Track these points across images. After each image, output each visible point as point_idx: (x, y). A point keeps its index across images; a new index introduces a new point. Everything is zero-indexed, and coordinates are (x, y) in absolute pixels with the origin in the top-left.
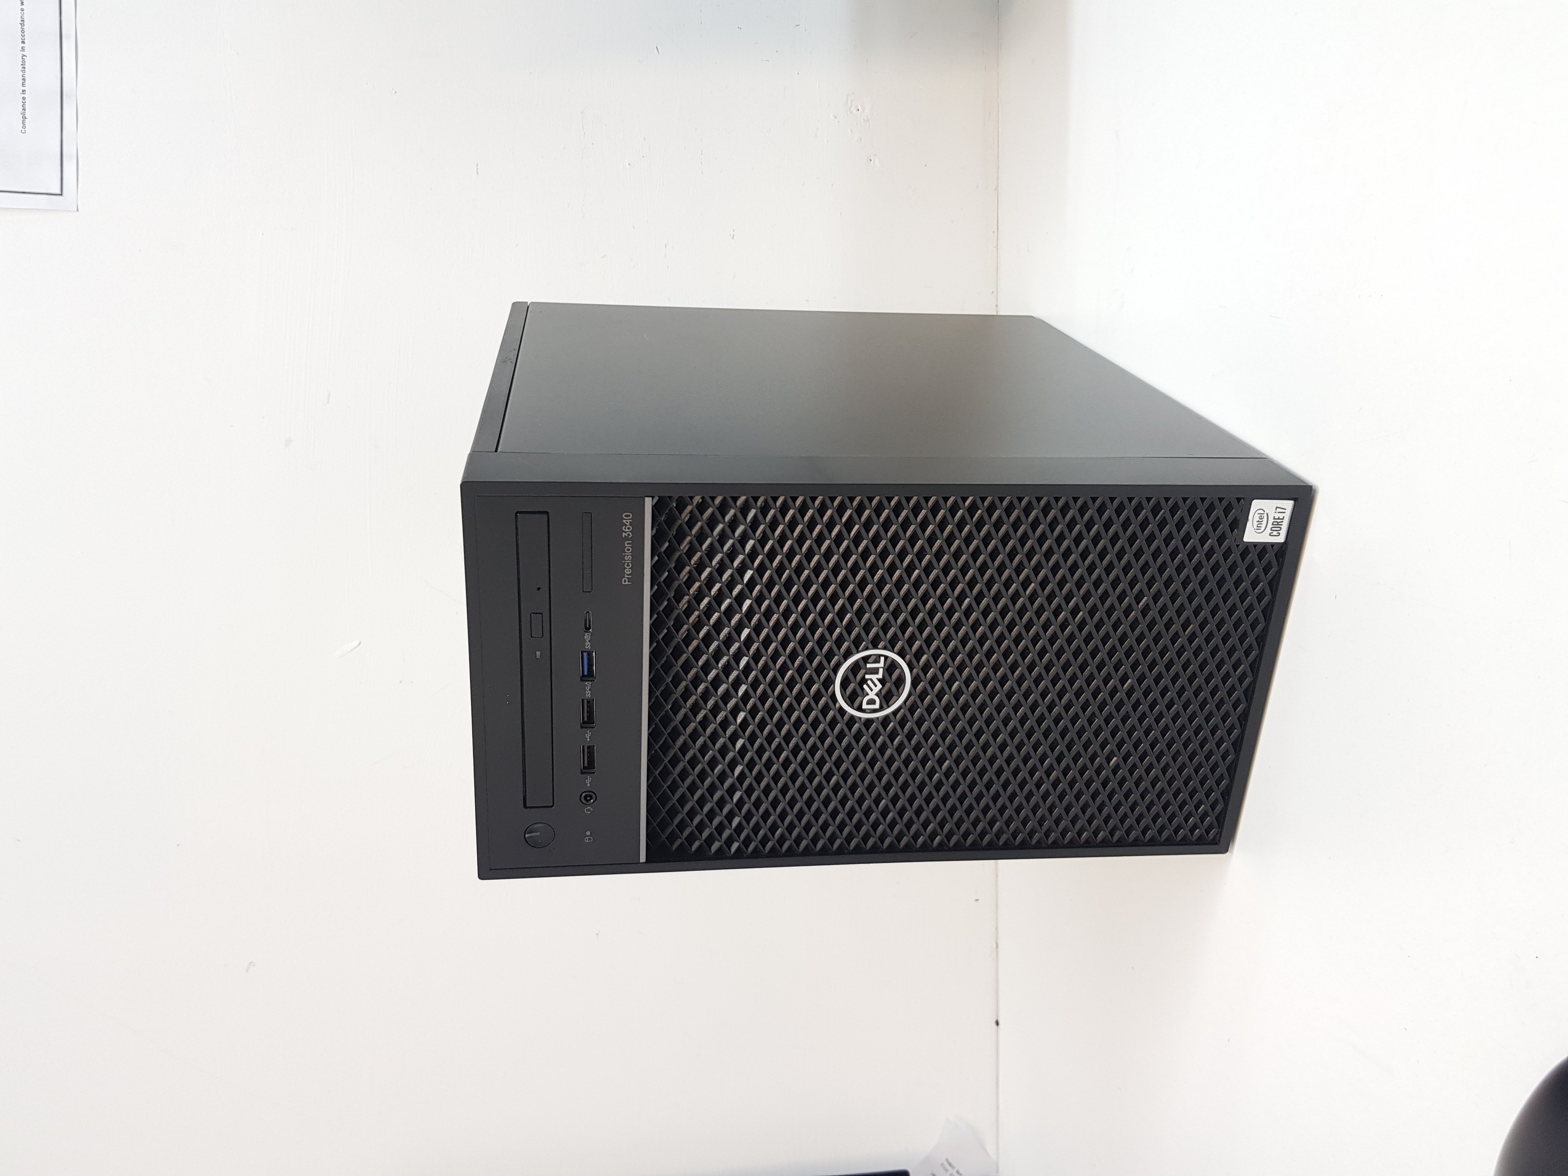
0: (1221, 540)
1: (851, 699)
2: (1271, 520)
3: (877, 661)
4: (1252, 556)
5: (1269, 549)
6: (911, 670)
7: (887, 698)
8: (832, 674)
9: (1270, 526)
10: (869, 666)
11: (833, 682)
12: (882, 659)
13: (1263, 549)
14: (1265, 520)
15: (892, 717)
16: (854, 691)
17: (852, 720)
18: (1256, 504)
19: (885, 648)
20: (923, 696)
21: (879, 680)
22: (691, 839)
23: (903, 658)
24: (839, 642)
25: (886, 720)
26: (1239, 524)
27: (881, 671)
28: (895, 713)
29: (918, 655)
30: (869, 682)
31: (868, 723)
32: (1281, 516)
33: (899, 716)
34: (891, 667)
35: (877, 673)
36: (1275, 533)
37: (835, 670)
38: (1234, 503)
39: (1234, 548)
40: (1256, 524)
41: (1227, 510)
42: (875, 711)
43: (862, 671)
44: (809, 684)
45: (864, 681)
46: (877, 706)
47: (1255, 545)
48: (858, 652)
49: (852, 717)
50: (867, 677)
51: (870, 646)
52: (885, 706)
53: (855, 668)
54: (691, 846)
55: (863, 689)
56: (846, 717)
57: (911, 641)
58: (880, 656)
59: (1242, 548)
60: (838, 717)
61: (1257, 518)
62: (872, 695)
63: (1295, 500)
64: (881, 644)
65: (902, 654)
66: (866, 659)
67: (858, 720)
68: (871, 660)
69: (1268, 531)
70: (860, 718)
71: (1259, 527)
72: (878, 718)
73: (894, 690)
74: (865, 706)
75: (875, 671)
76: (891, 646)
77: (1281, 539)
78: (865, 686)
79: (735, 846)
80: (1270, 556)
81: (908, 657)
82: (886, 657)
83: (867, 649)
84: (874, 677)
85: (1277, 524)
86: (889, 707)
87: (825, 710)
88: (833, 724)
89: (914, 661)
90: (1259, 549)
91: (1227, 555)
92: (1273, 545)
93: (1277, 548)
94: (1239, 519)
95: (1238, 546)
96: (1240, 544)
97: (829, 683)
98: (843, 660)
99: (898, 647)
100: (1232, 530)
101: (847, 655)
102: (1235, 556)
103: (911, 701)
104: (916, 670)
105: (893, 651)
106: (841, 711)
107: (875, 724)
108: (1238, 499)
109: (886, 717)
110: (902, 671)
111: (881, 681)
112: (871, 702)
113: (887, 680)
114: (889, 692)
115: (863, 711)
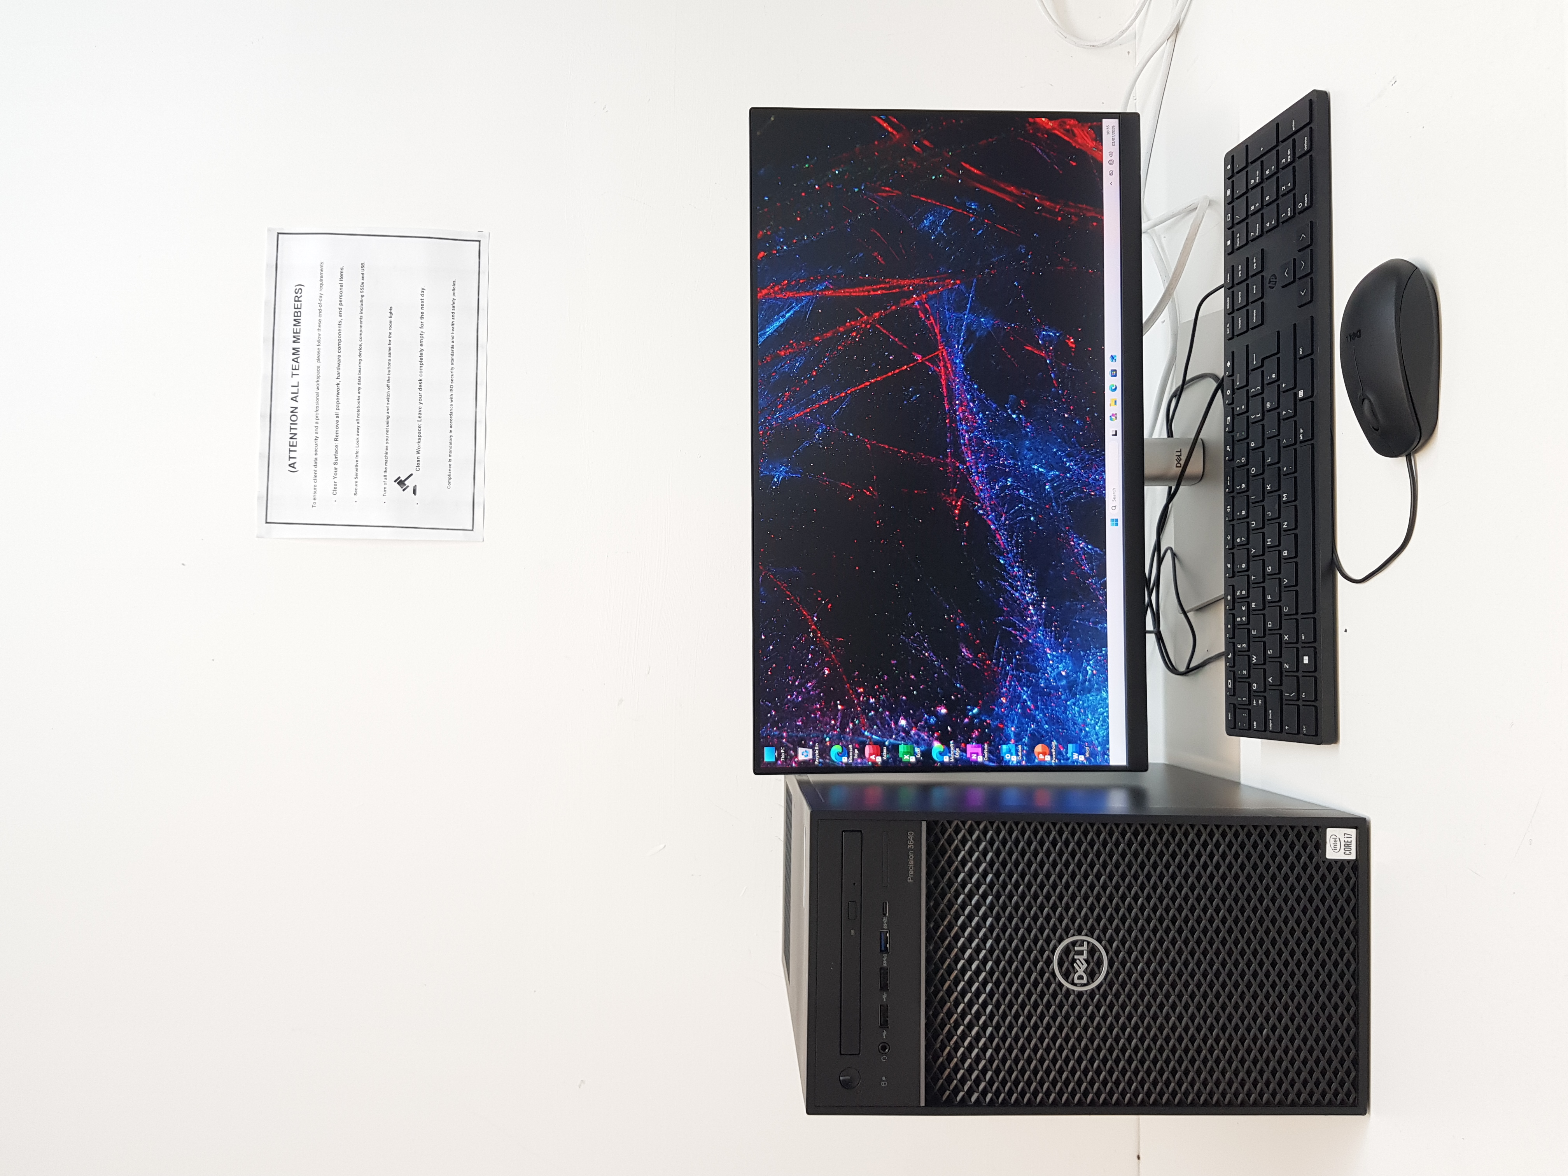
1: (1066, 975)
2: (1343, 843)
3: (1081, 945)
4: (1335, 869)
5: (1346, 864)
6: (1107, 953)
7: (1092, 975)
9: (1343, 847)
10: (1076, 948)
11: (1052, 962)
12: (1085, 943)
13: (1342, 864)
14: (1338, 842)
15: (1096, 991)
16: (1067, 969)
17: (1068, 992)
18: (1330, 831)
19: (1086, 935)
20: (1117, 974)
21: (1085, 960)
22: (956, 1091)
23: (1100, 943)
24: (1054, 930)
25: (1092, 994)
26: (1320, 846)
27: (1085, 952)
28: (1099, 987)
29: (1111, 941)
30: (1078, 961)
31: (1080, 995)
32: (1349, 840)
34: (1092, 951)
35: (1083, 954)
36: (1348, 852)
37: (1053, 952)
38: (1314, 830)
39: (1321, 864)
40: (1332, 846)
41: (1311, 836)
42: (1085, 985)
43: (1072, 953)
44: (1035, 962)
45: (1074, 961)
46: (1085, 981)
47: (1336, 861)
48: (1068, 937)
49: (1068, 989)
50: (1076, 957)
51: (1076, 934)
52: (1091, 982)
53: (1067, 951)
54: (957, 1096)
55: (1074, 968)
56: (1064, 989)
57: (1104, 930)
58: (1083, 941)
59: (1327, 863)
60: (1058, 990)
61: (1332, 841)
62: (1081, 972)
63: (1356, 828)
64: (1083, 934)
65: (1099, 940)
66: (1074, 944)
67: (1072, 992)
68: (1078, 944)
69: (1342, 851)
70: (1074, 991)
71: (1335, 848)
72: (1086, 991)
73: (1096, 969)
74: (1076, 981)
75: (1081, 953)
76: (1091, 933)
77: (1353, 857)
78: (1075, 965)
79: (989, 1096)
80: (1348, 869)
81: (1103, 942)
82: (1088, 943)
83: (1074, 935)
84: (1081, 958)
85: (1348, 845)
86: (1093, 982)
87: (1048, 984)
88: (1054, 995)
89: (1108, 947)
90: (1339, 864)
91: (1317, 868)
92: (1349, 861)
93: (1351, 864)
94: (1320, 841)
95: (1324, 862)
96: (1325, 860)
97: (1049, 962)
98: (1057, 944)
99: (1095, 935)
100: (1318, 851)
101: (1060, 940)
102: (1323, 869)
103: (1109, 978)
104: (1110, 953)
105: (1092, 937)
106: (1060, 985)
107: (1085, 996)
108: (1317, 828)
109: (1093, 990)
110: (1101, 953)
111: (1087, 961)
112: (1081, 977)
113: (1091, 960)
114: (1093, 970)
115: (1075, 985)
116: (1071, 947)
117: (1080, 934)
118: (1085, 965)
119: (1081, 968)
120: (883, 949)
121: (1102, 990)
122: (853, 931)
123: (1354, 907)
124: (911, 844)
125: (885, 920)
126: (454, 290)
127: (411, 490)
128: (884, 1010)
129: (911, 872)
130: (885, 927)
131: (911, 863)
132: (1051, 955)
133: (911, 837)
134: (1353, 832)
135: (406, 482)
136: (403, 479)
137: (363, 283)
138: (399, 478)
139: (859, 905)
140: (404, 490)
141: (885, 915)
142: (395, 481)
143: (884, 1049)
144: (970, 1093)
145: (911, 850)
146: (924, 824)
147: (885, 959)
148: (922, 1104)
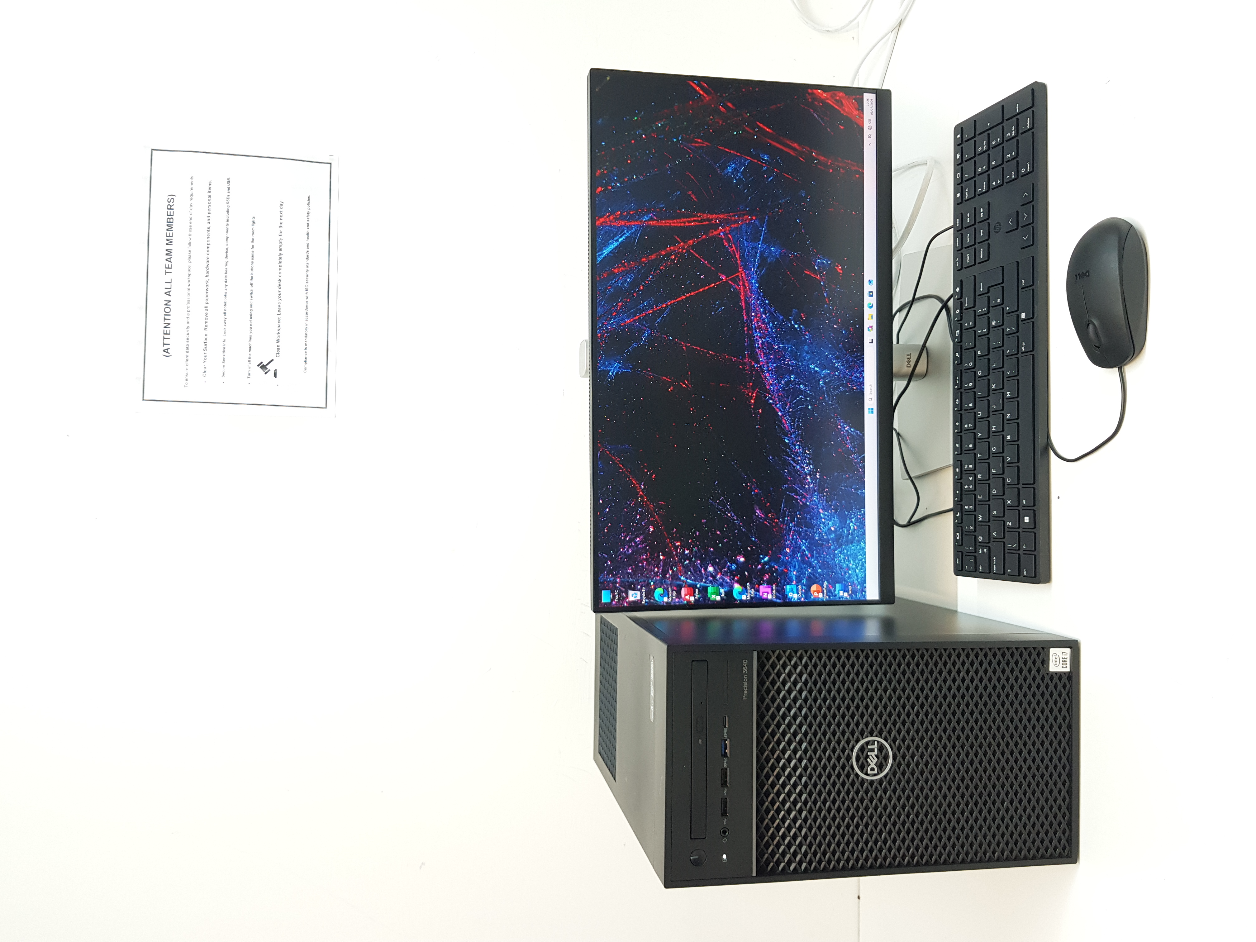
0: (1038, 671)
1: (862, 768)
2: (1061, 660)
3: (873, 744)
4: (1056, 679)
5: (1063, 675)
6: (892, 749)
7: (881, 767)
8: (850, 753)
9: (1061, 662)
10: (869, 747)
11: (851, 758)
12: (876, 743)
13: (1060, 675)
14: (1058, 659)
15: (884, 779)
16: (863, 763)
17: (863, 781)
18: (1052, 651)
19: (877, 736)
20: (899, 765)
21: (876, 756)
22: (778, 863)
23: (887, 741)
24: (853, 733)
25: (881, 782)
26: (1045, 662)
27: (876, 750)
28: (885, 776)
29: (894, 740)
30: (870, 757)
31: (872, 783)
32: (1066, 657)
33: (888, 778)
34: (881, 748)
35: (874, 751)
36: (1064, 666)
37: (852, 750)
38: (1041, 650)
39: (1046, 675)
40: (1054, 661)
41: (1038, 655)
42: (875, 775)
43: (866, 751)
44: (839, 759)
45: (867, 756)
46: (875, 772)
47: (1056, 673)
48: (863, 739)
49: (863, 779)
50: (869, 754)
51: (869, 735)
53: (862, 749)
54: (778, 867)
55: (867, 762)
56: (860, 779)
57: (890, 732)
58: (874, 741)
59: (1050, 675)
60: (856, 780)
61: (1054, 658)
62: (872, 765)
63: (1070, 648)
64: (874, 734)
66: (867, 743)
67: (865, 781)
68: (871, 743)
69: (1061, 665)
70: (867, 780)
71: (1056, 663)
72: (877, 780)
74: (869, 772)
75: (873, 750)
76: (880, 735)
77: (1068, 670)
78: (868, 760)
79: (804, 865)
80: (1064, 679)
81: (889, 741)
82: (878, 742)
83: (867, 737)
84: (873, 754)
85: (1064, 661)
86: (881, 772)
87: (848, 776)
88: (853, 784)
89: (893, 744)
90: (1058, 675)
91: (1043, 679)
92: (1065, 673)
93: (1067, 675)
94: (1045, 659)
95: (1047, 674)
96: (1048, 673)
97: (849, 758)
99: (883, 735)
100: (1043, 665)
101: (857, 741)
102: (1047, 680)
103: (893, 768)
104: (894, 749)
105: (881, 738)
106: (857, 775)
107: (875, 783)
108: (1043, 648)
109: (881, 779)
110: (887, 750)
111: (877, 756)
112: (872, 769)
113: (880, 755)
114: (881, 763)
115: (867, 774)
116: (865, 746)
117: (872, 736)
118: (876, 759)
119: (873, 762)
120: (723, 753)
122: (700, 741)
123: (1069, 708)
124: (745, 670)
125: (725, 731)
126: (308, 204)
127: (271, 373)
128: (725, 802)
129: (747, 693)
130: (726, 736)
131: (747, 685)
133: (745, 664)
134: (1068, 651)
135: (267, 367)
136: (265, 364)
137: (229, 195)
138: (262, 363)
139: (705, 719)
140: (266, 373)
141: (725, 726)
142: (258, 366)
143: (724, 832)
144: (789, 863)
145: (745, 674)
146: (755, 653)
147: (725, 761)
148: (754, 874)
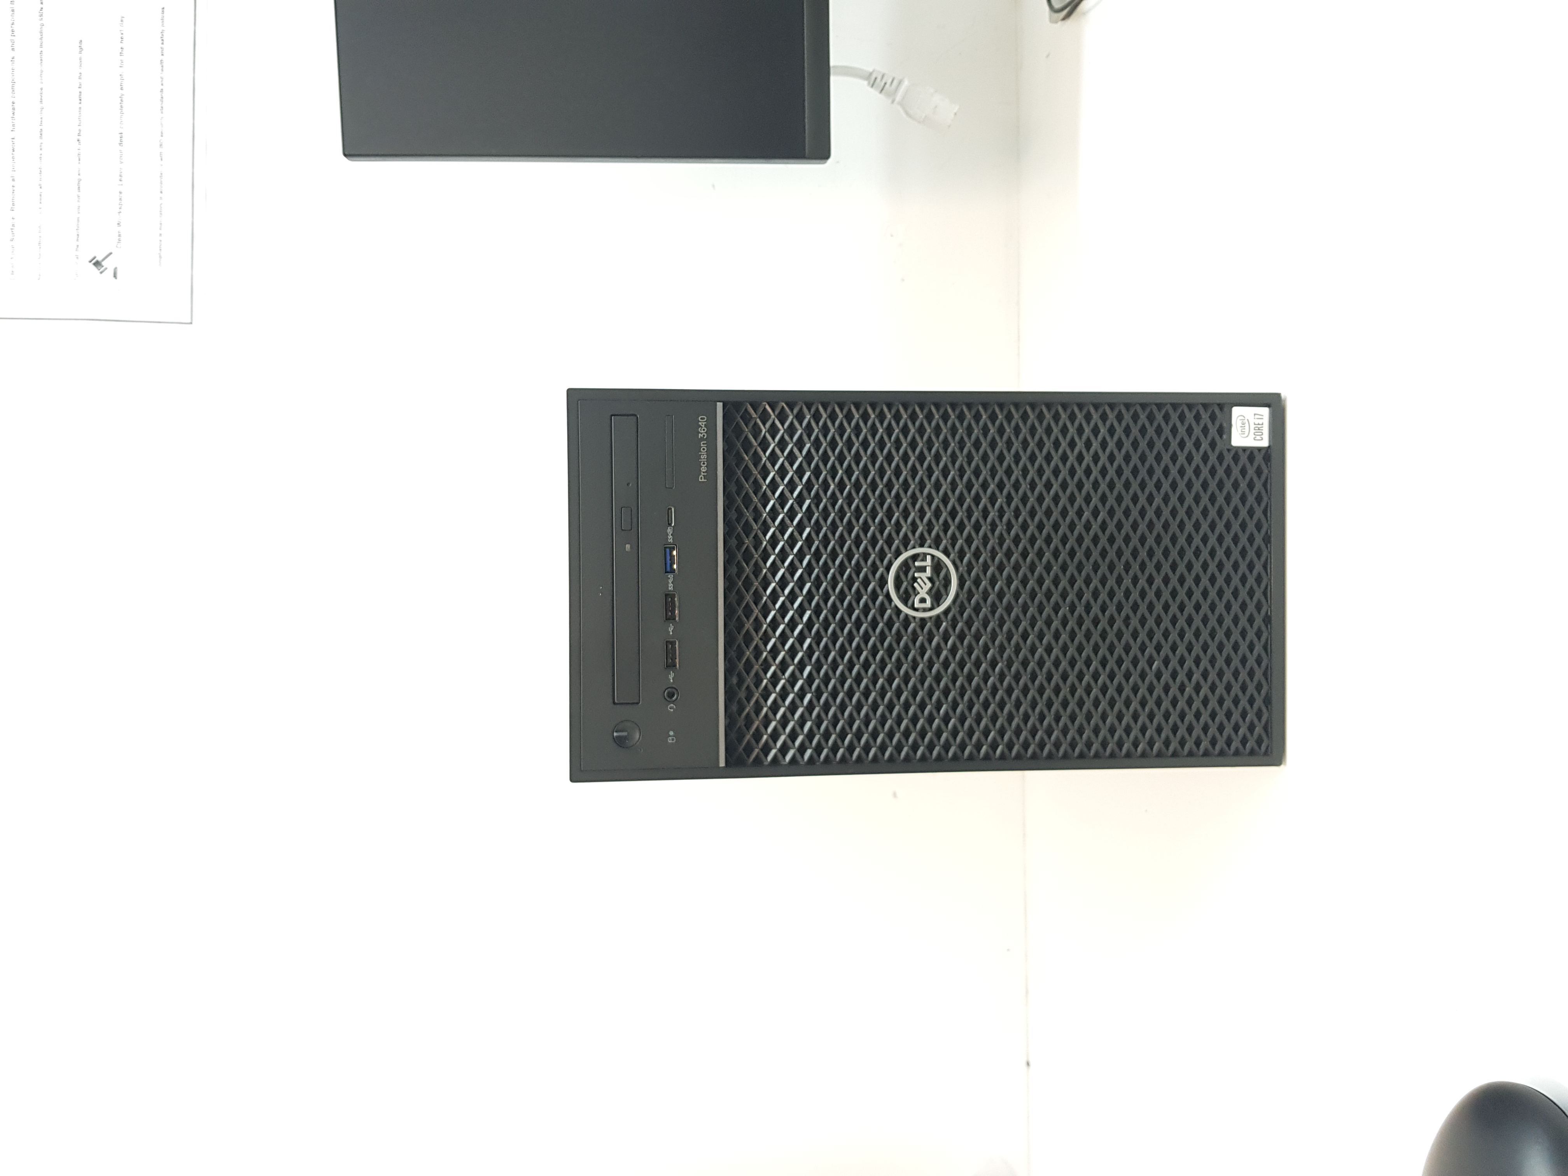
0: (1213, 445)
1: (906, 598)
2: (1252, 426)
3: (924, 559)
4: (1244, 459)
5: (1256, 453)
7: (937, 597)
9: (1252, 431)
10: (917, 564)
11: (887, 582)
12: (929, 557)
13: (1251, 453)
14: (1247, 425)
15: (942, 617)
16: (906, 590)
17: (907, 620)
18: (1236, 411)
19: (930, 547)
20: (970, 595)
21: (928, 577)
22: (766, 750)
23: (948, 557)
24: (889, 541)
25: (938, 621)
26: (1224, 430)
27: (928, 569)
28: (946, 612)
29: (961, 554)
30: (919, 580)
31: (923, 621)
32: (1260, 422)
34: (938, 566)
35: (925, 571)
36: (1258, 438)
37: (888, 569)
38: (1217, 411)
39: (1225, 453)
40: (1239, 430)
41: (1212, 419)
42: (928, 610)
43: (913, 570)
44: (866, 582)
45: (915, 579)
46: (928, 604)
47: (1244, 449)
48: (906, 550)
49: (907, 616)
50: (916, 575)
51: (917, 545)
52: (935, 605)
53: (906, 566)
54: (767, 754)
55: (914, 588)
56: (902, 616)
57: (954, 540)
58: (925, 555)
59: (1232, 453)
60: (894, 618)
61: (1239, 424)
62: (923, 594)
63: (1269, 406)
64: (926, 545)
65: (946, 552)
66: (915, 558)
67: (912, 620)
68: (920, 557)
69: (1252, 436)
70: (914, 618)
71: (1243, 432)
72: (930, 618)
73: (942, 590)
74: (917, 605)
75: (923, 569)
76: (936, 544)
77: (1265, 443)
78: (916, 585)
79: (808, 752)
80: (1258, 460)
81: (952, 556)
82: (933, 556)
83: (914, 547)
84: (924, 576)
85: (1258, 429)
86: (939, 605)
87: (882, 610)
88: (890, 624)
89: (958, 562)
90: (1248, 453)
91: (1221, 458)
92: (1260, 449)
93: (1263, 452)
94: (1225, 425)
95: (1229, 450)
96: (1230, 449)
97: (883, 582)
98: (893, 559)
99: (941, 547)
100: (1221, 436)
101: (898, 554)
102: (1228, 458)
103: (959, 601)
104: (961, 569)
105: (938, 549)
106: (898, 612)
107: (929, 624)
108: (1221, 406)
109: (938, 617)
110: (948, 569)
111: (930, 579)
112: (923, 600)
113: (935, 578)
114: (938, 591)
115: (917, 610)
116: (910, 562)
117: (922, 546)
118: (929, 585)
119: (923, 587)
120: (668, 569)
121: (950, 616)
122: (626, 548)
123: (1266, 507)
124: (702, 432)
125: (670, 531)
127: (109, 273)
128: (670, 645)
129: (704, 469)
130: (670, 539)
131: (704, 457)
132: (885, 574)
133: (702, 424)
134: (1265, 411)
135: (103, 263)
136: (99, 258)
138: (94, 258)
139: (634, 511)
140: (101, 273)
141: (670, 525)
142: (88, 261)
143: (671, 695)
144: (784, 750)
145: (702, 439)
146: (720, 405)
147: (670, 581)
148: (722, 764)
